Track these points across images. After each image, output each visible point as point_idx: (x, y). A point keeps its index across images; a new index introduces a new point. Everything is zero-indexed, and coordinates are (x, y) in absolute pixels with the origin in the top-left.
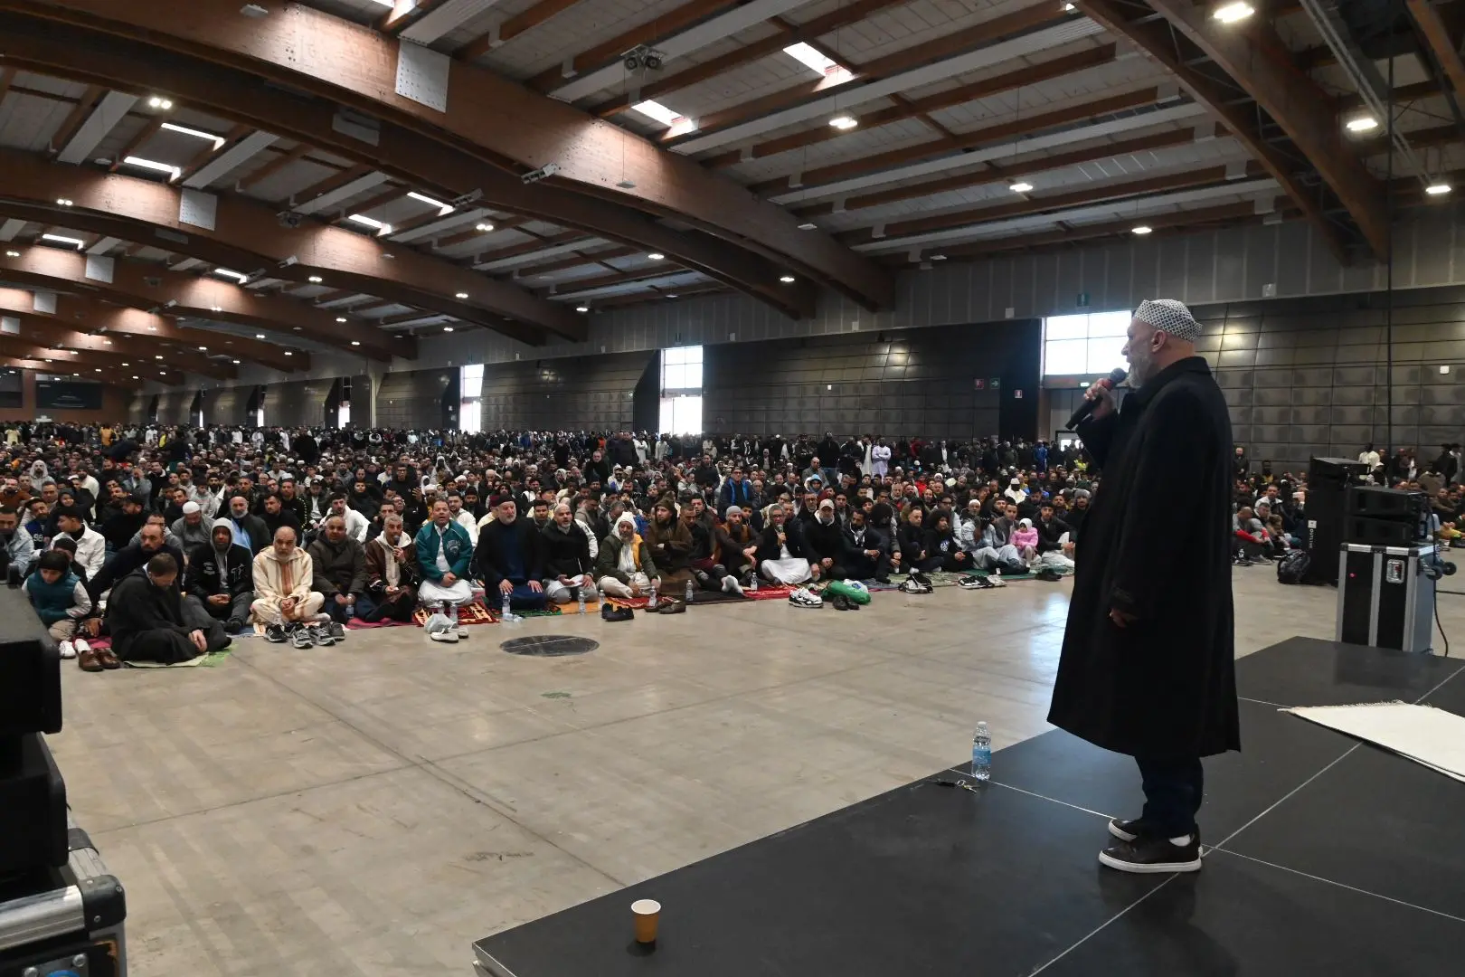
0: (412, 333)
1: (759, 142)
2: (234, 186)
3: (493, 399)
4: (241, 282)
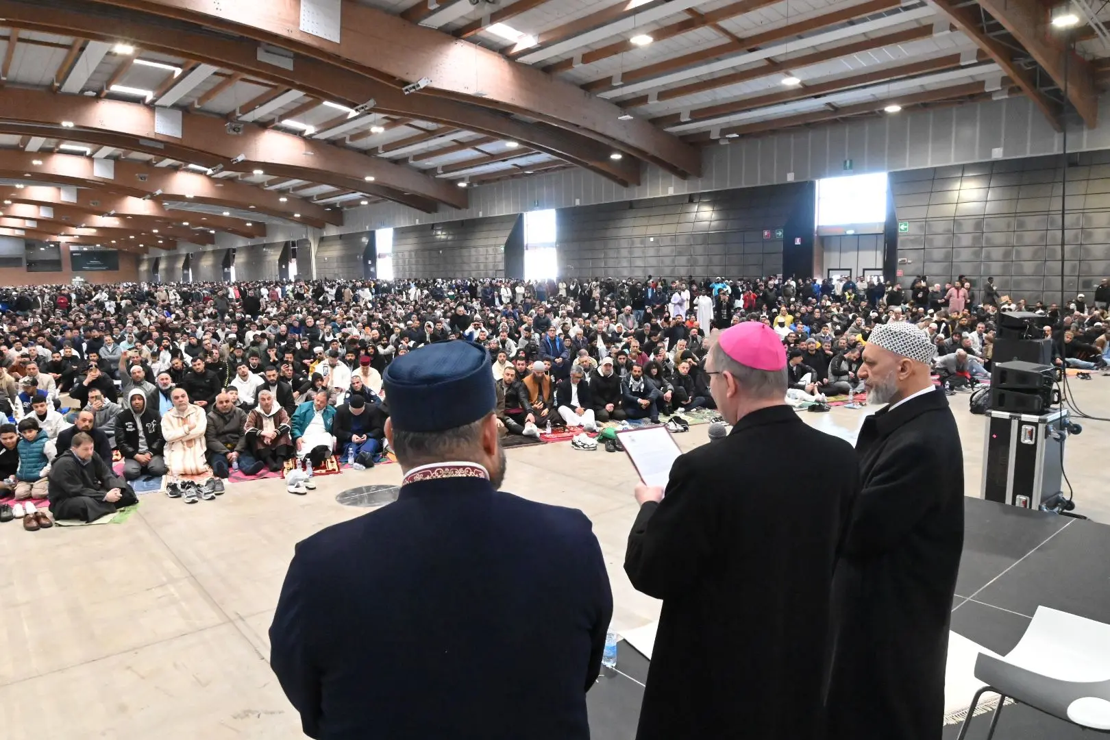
0: (338, 206)
1: (587, 51)
2: (193, 103)
3: (400, 255)
4: (208, 173)
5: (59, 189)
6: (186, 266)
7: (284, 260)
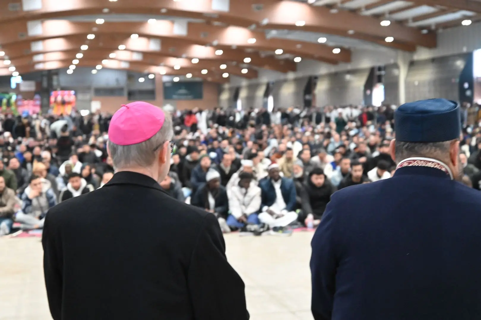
5: (173, 22)
6: (266, 95)
7: (369, 85)
